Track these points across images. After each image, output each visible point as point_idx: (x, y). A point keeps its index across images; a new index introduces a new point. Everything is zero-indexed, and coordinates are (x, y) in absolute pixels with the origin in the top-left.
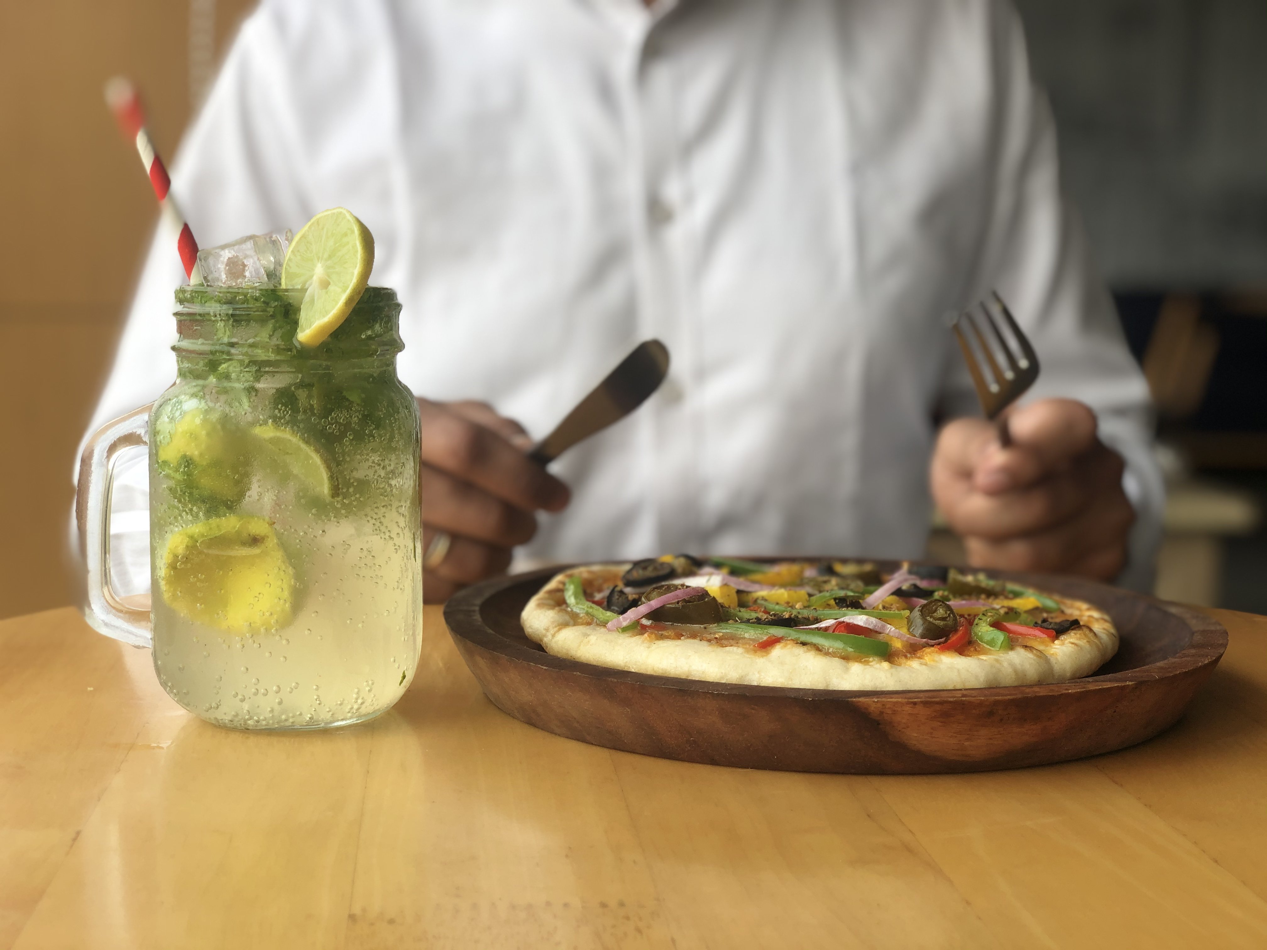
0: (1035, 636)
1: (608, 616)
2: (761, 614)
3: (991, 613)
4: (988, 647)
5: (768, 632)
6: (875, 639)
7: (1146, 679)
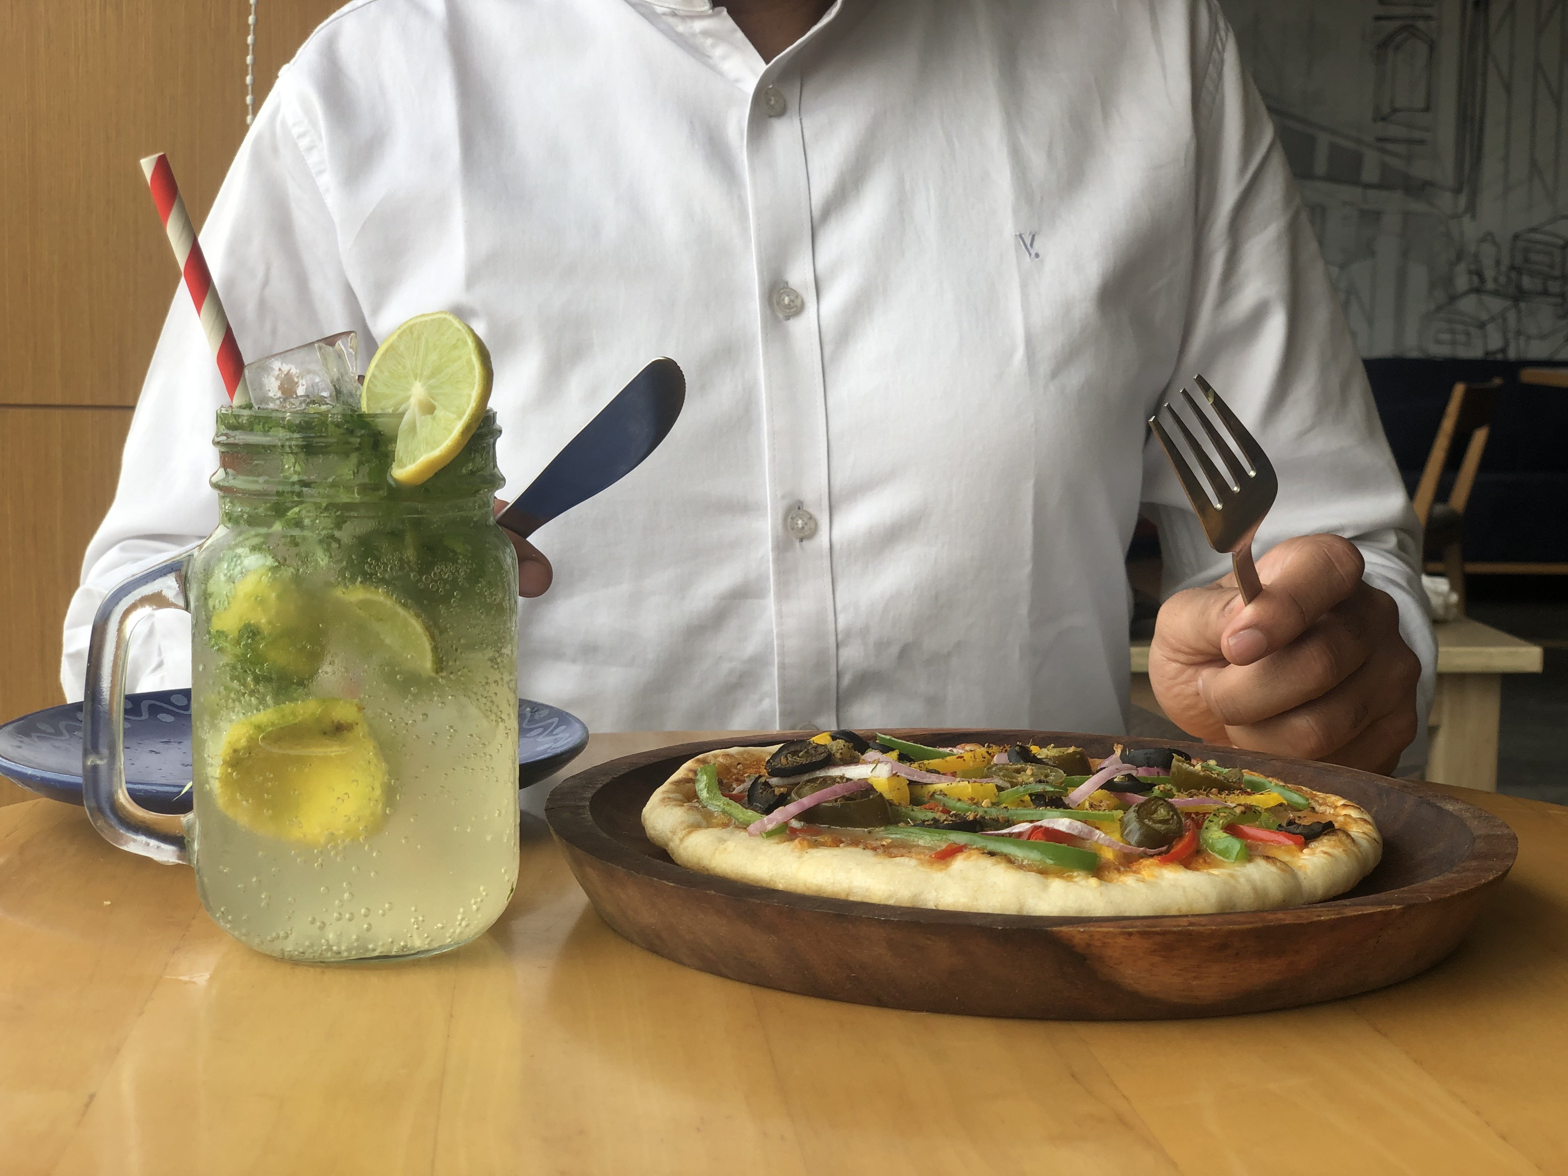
0: (1280, 843)
1: (750, 817)
2: (939, 814)
3: (1225, 813)
4: (1221, 858)
5: (948, 838)
6: (1080, 847)
7: (1417, 902)
